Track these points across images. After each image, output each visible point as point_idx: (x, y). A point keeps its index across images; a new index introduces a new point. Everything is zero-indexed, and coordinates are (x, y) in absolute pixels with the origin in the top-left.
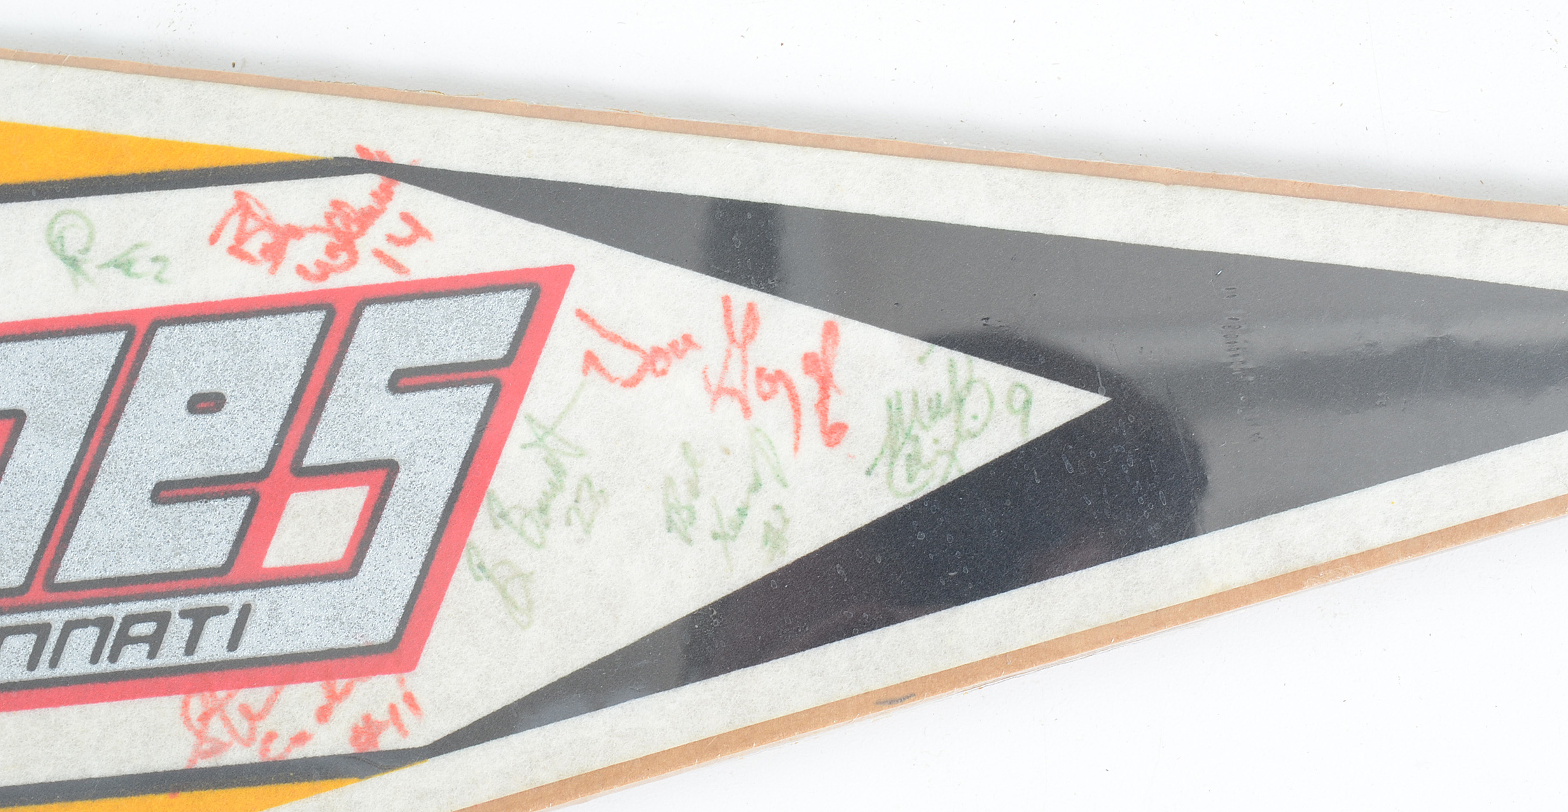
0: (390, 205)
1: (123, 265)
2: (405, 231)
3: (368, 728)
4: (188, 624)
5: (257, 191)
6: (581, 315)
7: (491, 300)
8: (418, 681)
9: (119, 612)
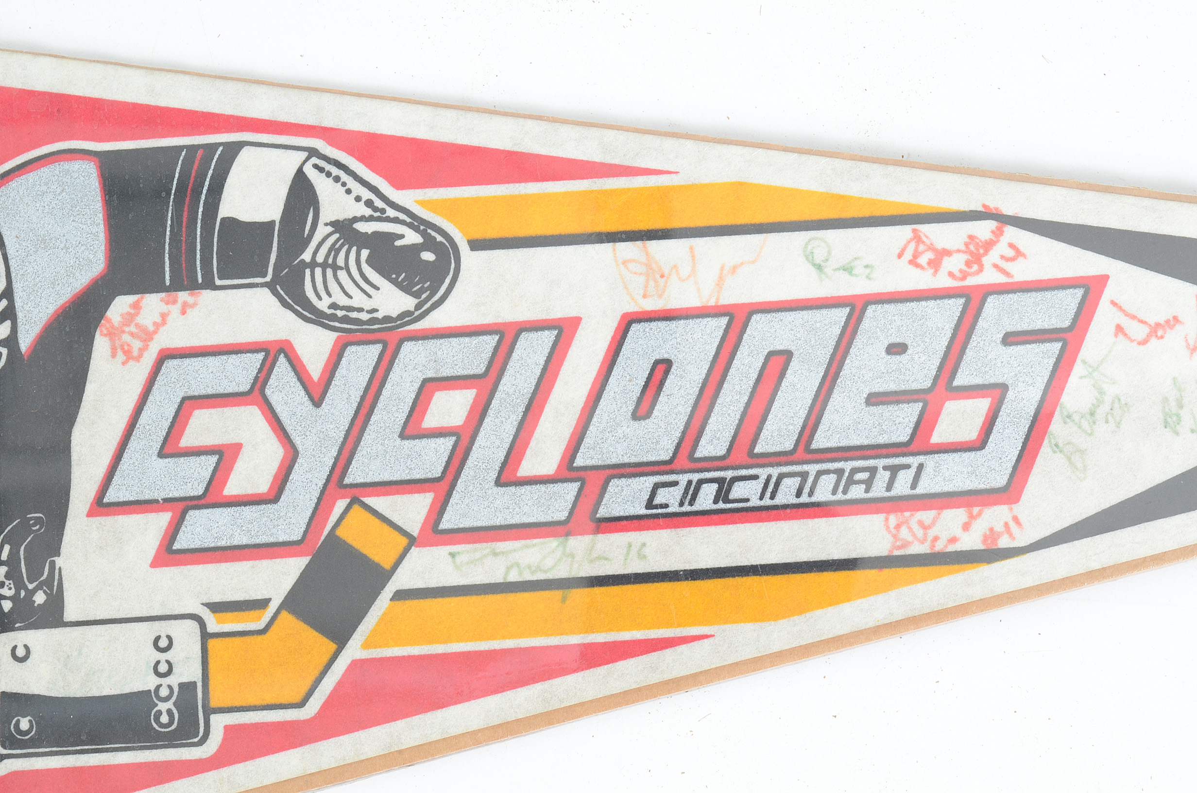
0: (1002, 238)
1: (848, 269)
2: (1011, 253)
3: (992, 535)
4: (887, 474)
5: (927, 230)
6: (1113, 303)
7: (1061, 294)
8: (1019, 509)
9: (848, 466)
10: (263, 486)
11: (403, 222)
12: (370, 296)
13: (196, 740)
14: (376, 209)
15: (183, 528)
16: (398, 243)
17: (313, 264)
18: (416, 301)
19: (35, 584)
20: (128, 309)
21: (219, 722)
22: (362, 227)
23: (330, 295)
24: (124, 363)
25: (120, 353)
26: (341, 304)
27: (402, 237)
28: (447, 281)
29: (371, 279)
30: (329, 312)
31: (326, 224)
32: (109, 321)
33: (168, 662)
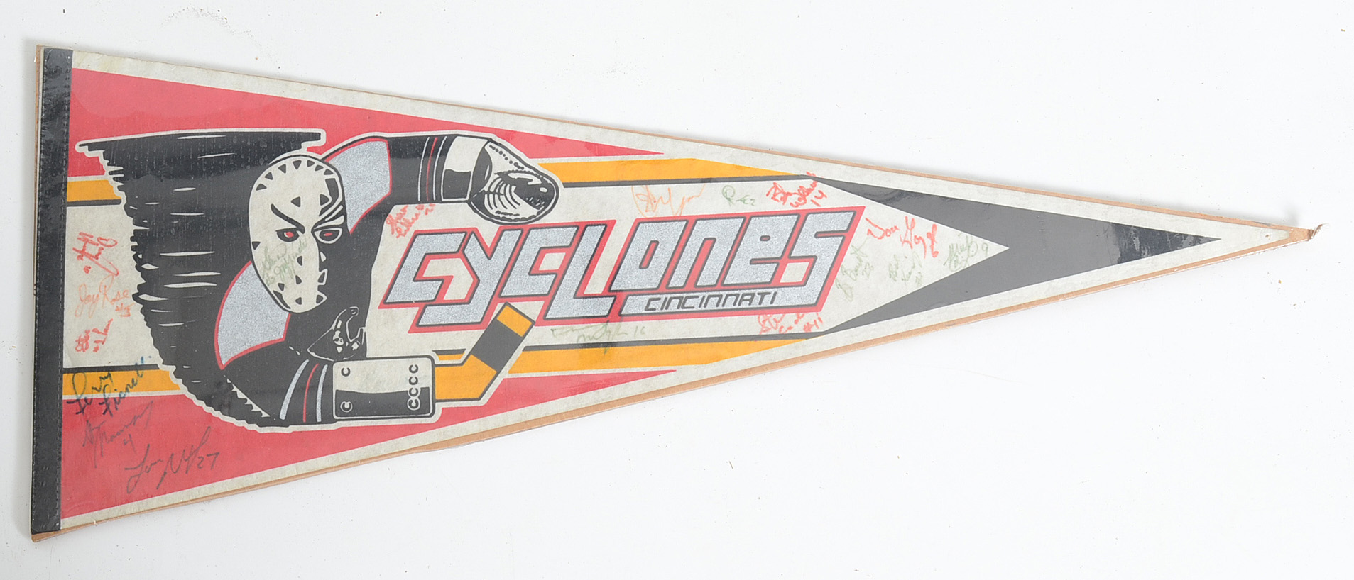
0: (815, 188)
1: (743, 201)
2: (820, 195)
3: (808, 326)
4: (760, 296)
5: (779, 182)
6: (867, 219)
7: (843, 214)
8: (821, 314)
9: (741, 292)
10: (463, 296)
11: (532, 174)
12: (515, 208)
13: (428, 414)
14: (519, 167)
15: (424, 315)
16: (529, 183)
17: (489, 192)
18: (538, 211)
19: (353, 340)
20: (400, 212)
21: (439, 406)
22: (512, 175)
23: (496, 207)
24: (397, 237)
25: (396, 232)
26: (502, 211)
27: (531, 180)
28: (553, 202)
29: (516, 200)
30: (496, 215)
31: (495, 174)
32: (391, 217)
33: (416, 378)
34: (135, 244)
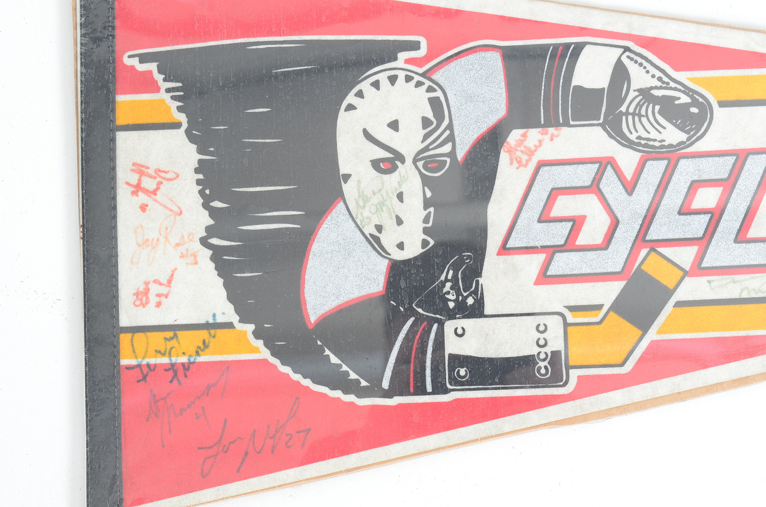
10: (599, 240)
11: (679, 90)
12: (660, 133)
13: (561, 384)
14: (663, 82)
15: (553, 263)
16: (677, 102)
17: (627, 113)
18: (687, 136)
19: (468, 293)
20: (520, 137)
21: (574, 374)
22: (655, 93)
23: (637, 132)
24: (517, 168)
25: (515, 162)
26: (644, 137)
27: (679, 98)
28: (706, 125)
29: (661, 123)
30: (637, 141)
31: (635, 91)
32: (509, 144)
33: (544, 339)
34: (201, 176)
